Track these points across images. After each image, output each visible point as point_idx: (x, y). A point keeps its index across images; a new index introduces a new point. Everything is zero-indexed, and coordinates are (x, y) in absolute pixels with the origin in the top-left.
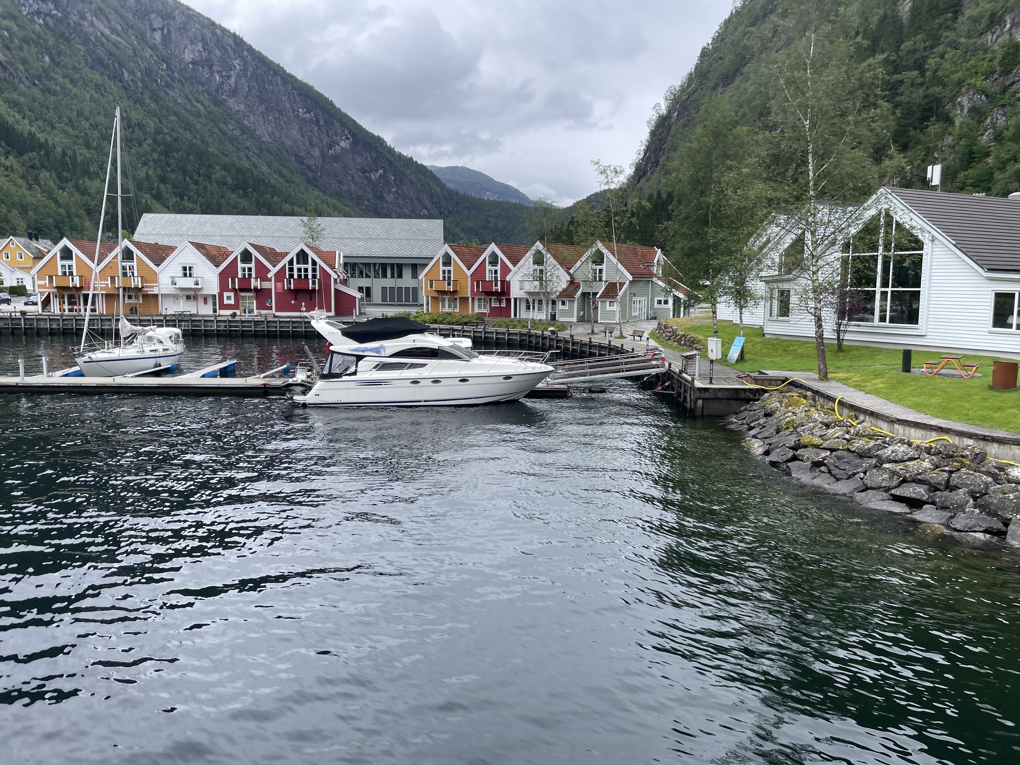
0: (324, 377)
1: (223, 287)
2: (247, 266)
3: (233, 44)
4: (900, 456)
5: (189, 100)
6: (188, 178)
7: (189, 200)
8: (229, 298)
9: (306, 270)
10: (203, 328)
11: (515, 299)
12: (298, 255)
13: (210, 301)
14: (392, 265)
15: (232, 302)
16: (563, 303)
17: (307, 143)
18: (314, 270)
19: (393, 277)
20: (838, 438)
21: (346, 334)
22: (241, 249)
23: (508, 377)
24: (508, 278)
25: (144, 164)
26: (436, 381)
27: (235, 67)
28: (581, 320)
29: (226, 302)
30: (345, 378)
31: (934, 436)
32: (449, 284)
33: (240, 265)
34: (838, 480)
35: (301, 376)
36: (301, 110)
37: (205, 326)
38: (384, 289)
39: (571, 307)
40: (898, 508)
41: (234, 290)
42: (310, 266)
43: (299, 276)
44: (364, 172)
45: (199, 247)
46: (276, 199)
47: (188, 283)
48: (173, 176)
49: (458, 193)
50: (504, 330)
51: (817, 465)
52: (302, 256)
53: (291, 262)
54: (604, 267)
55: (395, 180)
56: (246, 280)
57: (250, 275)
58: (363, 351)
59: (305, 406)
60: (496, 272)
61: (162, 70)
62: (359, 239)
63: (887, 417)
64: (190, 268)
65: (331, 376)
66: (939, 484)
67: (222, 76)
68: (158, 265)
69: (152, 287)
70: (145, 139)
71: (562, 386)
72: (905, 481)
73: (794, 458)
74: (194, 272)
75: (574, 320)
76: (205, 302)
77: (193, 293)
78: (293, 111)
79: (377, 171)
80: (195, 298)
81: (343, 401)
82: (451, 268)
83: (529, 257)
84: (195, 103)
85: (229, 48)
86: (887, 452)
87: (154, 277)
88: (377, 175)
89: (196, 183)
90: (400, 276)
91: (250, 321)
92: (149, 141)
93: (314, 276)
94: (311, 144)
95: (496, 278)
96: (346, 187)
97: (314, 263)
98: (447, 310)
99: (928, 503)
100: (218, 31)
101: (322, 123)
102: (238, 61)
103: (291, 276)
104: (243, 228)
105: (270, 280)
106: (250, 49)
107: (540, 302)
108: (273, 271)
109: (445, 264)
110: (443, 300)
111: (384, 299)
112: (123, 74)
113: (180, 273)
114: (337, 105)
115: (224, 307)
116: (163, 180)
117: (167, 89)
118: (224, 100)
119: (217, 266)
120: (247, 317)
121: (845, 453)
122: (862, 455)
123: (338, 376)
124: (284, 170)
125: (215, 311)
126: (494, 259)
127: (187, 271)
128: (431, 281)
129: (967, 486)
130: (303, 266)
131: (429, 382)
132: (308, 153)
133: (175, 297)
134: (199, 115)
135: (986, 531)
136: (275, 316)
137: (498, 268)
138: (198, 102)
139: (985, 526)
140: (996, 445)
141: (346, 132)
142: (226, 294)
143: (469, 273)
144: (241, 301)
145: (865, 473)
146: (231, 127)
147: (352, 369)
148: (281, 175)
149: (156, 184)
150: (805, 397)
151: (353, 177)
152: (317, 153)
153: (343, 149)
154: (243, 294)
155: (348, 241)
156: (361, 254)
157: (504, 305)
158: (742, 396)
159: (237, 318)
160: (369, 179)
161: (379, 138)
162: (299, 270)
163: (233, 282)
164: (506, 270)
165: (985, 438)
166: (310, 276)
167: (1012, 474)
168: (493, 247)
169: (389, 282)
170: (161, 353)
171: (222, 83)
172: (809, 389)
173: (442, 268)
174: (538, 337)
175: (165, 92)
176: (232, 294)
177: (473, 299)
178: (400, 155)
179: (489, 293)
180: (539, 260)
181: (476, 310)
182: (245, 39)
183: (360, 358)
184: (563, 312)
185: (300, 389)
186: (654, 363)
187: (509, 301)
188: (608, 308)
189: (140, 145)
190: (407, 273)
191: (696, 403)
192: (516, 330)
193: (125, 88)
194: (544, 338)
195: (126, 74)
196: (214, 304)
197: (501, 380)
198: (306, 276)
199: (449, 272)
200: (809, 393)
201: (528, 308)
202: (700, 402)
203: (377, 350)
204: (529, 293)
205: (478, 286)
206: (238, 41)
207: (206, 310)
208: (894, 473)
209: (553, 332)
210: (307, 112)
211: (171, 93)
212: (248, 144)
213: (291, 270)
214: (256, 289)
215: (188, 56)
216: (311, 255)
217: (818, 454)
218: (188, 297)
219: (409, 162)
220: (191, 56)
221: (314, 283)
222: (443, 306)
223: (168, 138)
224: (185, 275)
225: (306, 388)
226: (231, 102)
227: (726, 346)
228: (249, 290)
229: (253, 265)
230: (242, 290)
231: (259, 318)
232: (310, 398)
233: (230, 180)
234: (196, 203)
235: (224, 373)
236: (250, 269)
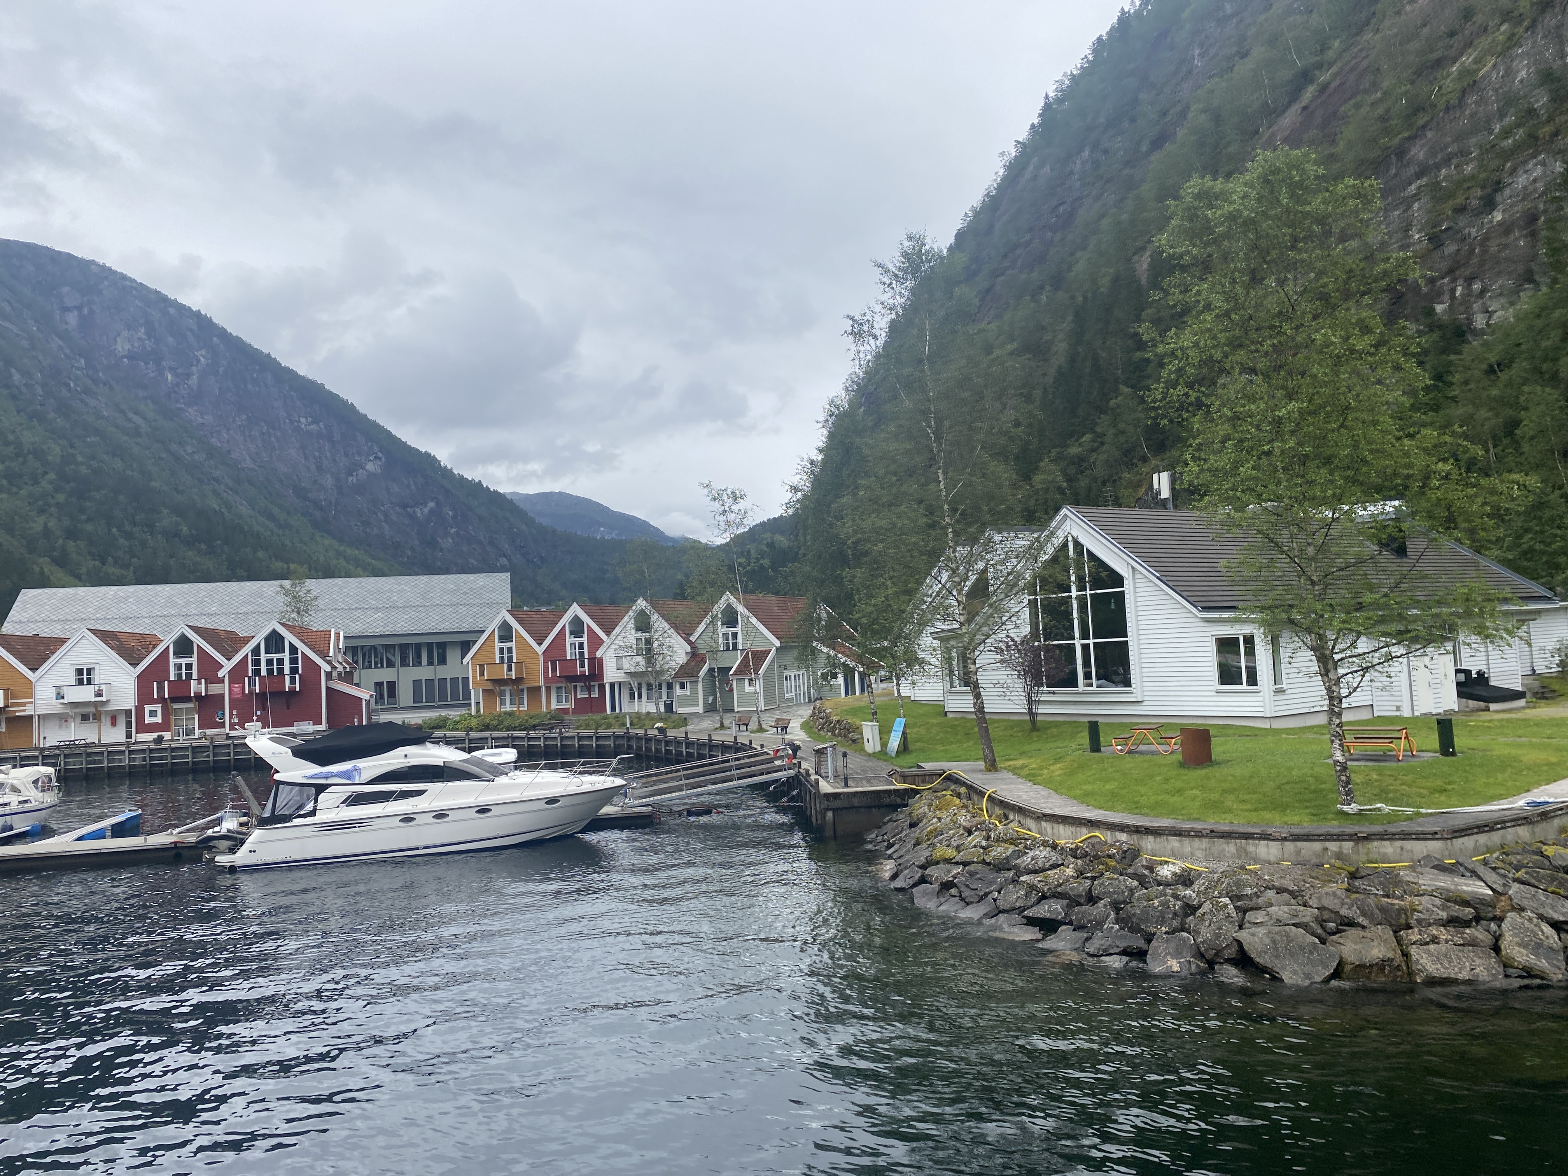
0: (264, 822)
1: (144, 697)
2: (184, 661)
3: (195, 328)
4: (1040, 864)
5: (123, 412)
6: (114, 530)
7: (116, 562)
8: (153, 713)
9: (280, 662)
10: (105, 764)
11: (612, 685)
12: (268, 639)
13: (122, 722)
14: (430, 646)
15: (159, 719)
16: (682, 686)
17: (313, 467)
18: (294, 661)
19: (430, 663)
20: (975, 846)
21: (298, 753)
22: (175, 635)
23: (552, 801)
24: (599, 654)
25: (41, 511)
26: (440, 815)
27: (198, 361)
28: (711, 709)
29: (147, 720)
30: (296, 821)
31: (1084, 833)
32: (510, 669)
33: (173, 660)
34: (968, 904)
35: (230, 824)
36: (303, 420)
37: (109, 761)
38: (417, 683)
39: (694, 692)
40: (1029, 934)
41: (161, 700)
42: (286, 656)
43: (270, 671)
44: (404, 506)
45: (105, 636)
46: (260, 554)
47: (86, 694)
48: (89, 527)
49: (554, 531)
50: (590, 732)
51: (946, 886)
52: (274, 641)
53: (256, 651)
54: (738, 629)
55: (455, 517)
56: (182, 683)
57: (189, 676)
58: (327, 778)
59: (233, 870)
60: (581, 645)
61: (78, 368)
62: (377, 609)
63: (1034, 813)
64: (89, 671)
65: (275, 819)
66: (1080, 896)
67: (176, 375)
68: (34, 669)
69: (24, 704)
70: (46, 473)
71: (644, 809)
72: (1044, 897)
73: (923, 880)
74: (97, 678)
75: (700, 709)
76: (114, 723)
77: (92, 709)
78: (292, 422)
79: (426, 504)
80: (97, 717)
81: (294, 858)
82: (513, 644)
83: (627, 623)
84: (131, 415)
85: (189, 334)
86: (1026, 860)
87: (28, 689)
88: (426, 510)
89: (129, 536)
90: (443, 661)
91: (186, 748)
92: (52, 476)
93: (294, 671)
94: (319, 468)
95: (582, 654)
96: (376, 531)
97: (294, 649)
98: (508, 708)
99: (1066, 924)
100: (172, 311)
101: (337, 437)
102: (203, 352)
103: (257, 672)
104: (188, 603)
105: (222, 681)
106: (223, 334)
107: (650, 687)
108: (228, 665)
109: (502, 639)
110: (502, 694)
111: (417, 698)
112: (10, 376)
113: (72, 679)
114: (362, 410)
115: (143, 728)
116: (72, 534)
117: (84, 396)
118: (180, 409)
119: (135, 665)
120: (182, 740)
121: (979, 867)
122: (1001, 866)
123: (287, 818)
124: (275, 511)
125: (129, 736)
126: (577, 627)
127: (84, 676)
128: (482, 666)
129: (1109, 894)
130: (275, 656)
131: (429, 818)
132: (315, 482)
133: (62, 718)
134: (138, 434)
135: (1124, 953)
136: (228, 737)
137: (585, 639)
138: (135, 413)
139: (1122, 944)
140: (1151, 838)
141: (376, 449)
142: (148, 708)
143: (540, 650)
144: (173, 718)
145: (999, 892)
146: (189, 449)
147: (310, 807)
148: (271, 517)
149: (61, 541)
150: (959, 796)
151: (386, 516)
152: (328, 481)
153: (370, 474)
154: (176, 706)
155: (358, 613)
156: (379, 631)
157: (595, 695)
158: (887, 801)
159: (164, 745)
160: (412, 517)
161: (427, 454)
162: (269, 662)
163: (161, 688)
164: (596, 642)
165: (1137, 830)
166: (287, 671)
167: (1161, 873)
168: (575, 610)
169: (424, 672)
170: (15, 806)
171: (178, 385)
172: (964, 784)
173: (498, 645)
174: (638, 738)
175: (82, 401)
176: (158, 708)
177: (548, 689)
178: (461, 477)
179: (572, 679)
180: (643, 624)
181: (554, 705)
182: (215, 320)
183: (321, 789)
184: (684, 701)
185: (225, 844)
186: (778, 763)
187: (602, 687)
188: (748, 689)
189: (36, 482)
190: (452, 656)
191: (824, 817)
192: (609, 732)
193: (14, 397)
194: (648, 740)
195: (16, 377)
196: (129, 724)
197: (542, 805)
198: (281, 671)
199: (510, 650)
200: (963, 790)
201: (632, 697)
202: (830, 814)
203: (347, 775)
204: (630, 674)
205: (554, 669)
206: (203, 323)
207: (115, 735)
208: (1032, 887)
209: (661, 730)
210: (313, 423)
211: (92, 402)
212: (217, 473)
213: (257, 662)
214: (198, 696)
215: (122, 347)
216: (289, 637)
217: (949, 871)
218: (85, 717)
219: (476, 489)
220: (127, 346)
221: (293, 681)
222: (503, 703)
223: (84, 470)
224: (80, 682)
225: (236, 841)
226: (191, 412)
227: (885, 732)
228: (188, 699)
229: (194, 660)
230: (174, 699)
231: (204, 742)
232: (241, 857)
233: (185, 529)
234: (126, 567)
235: (118, 831)
236: (189, 666)
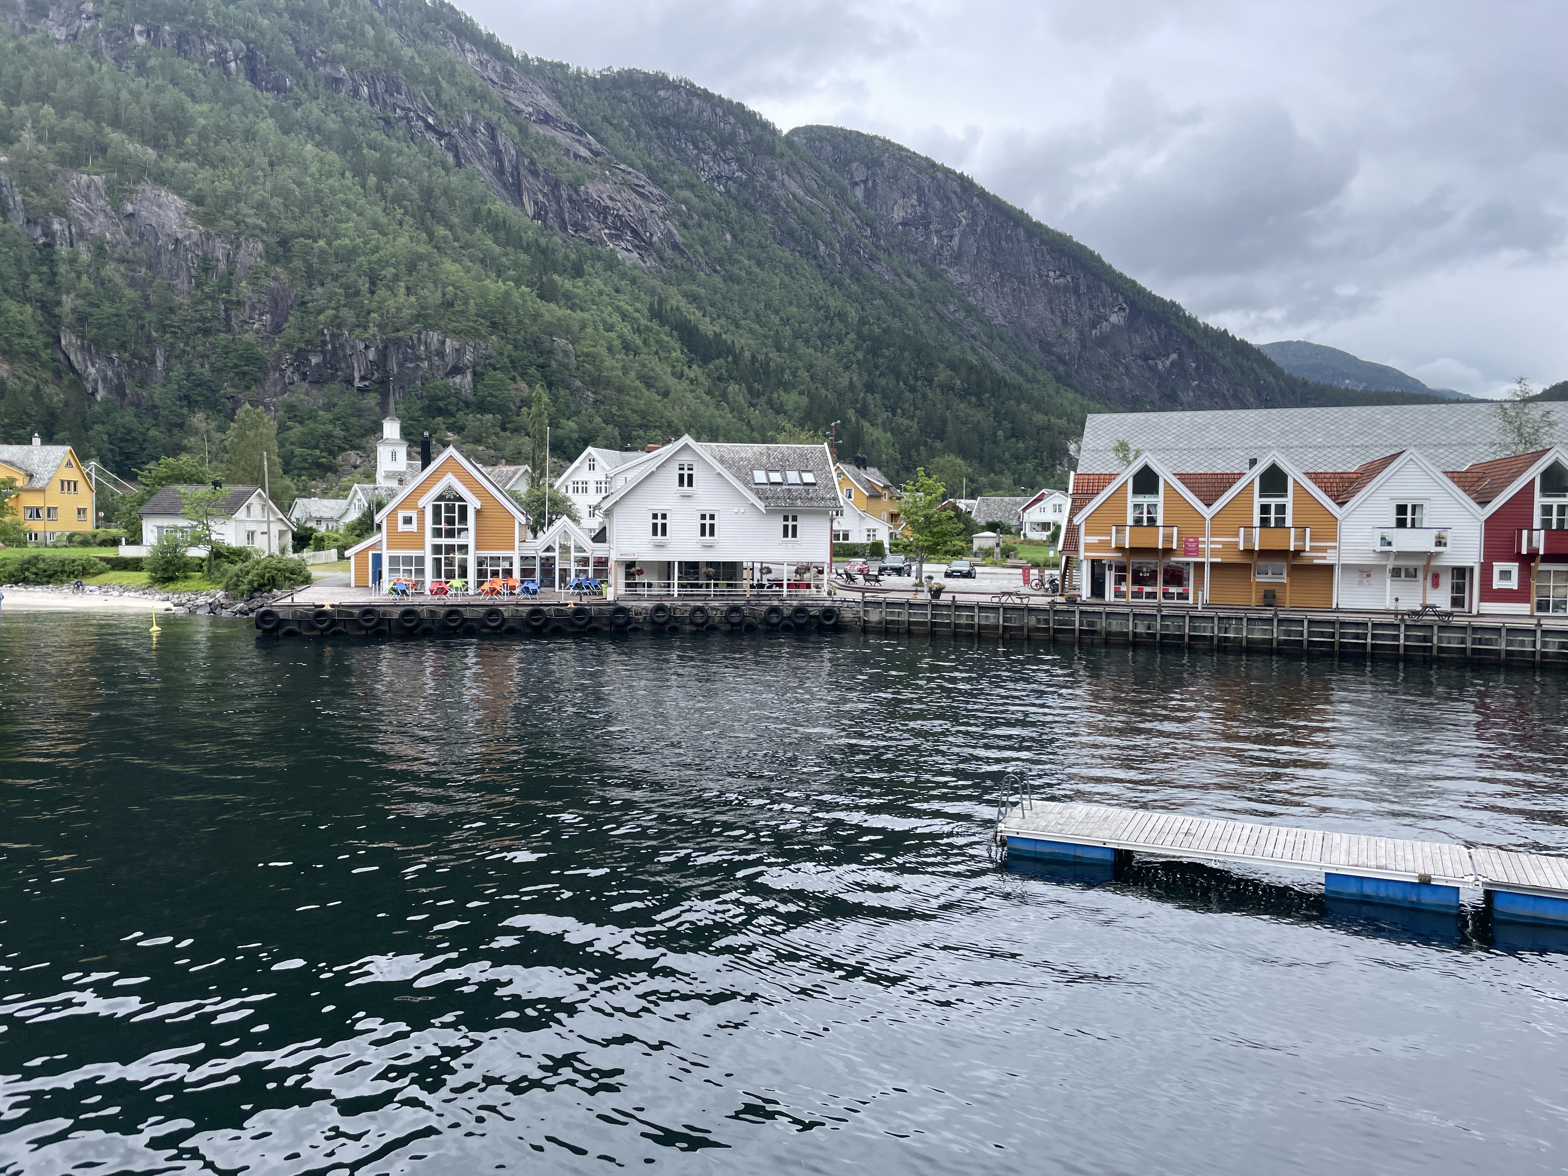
1: (1496, 550)
2: (1556, 502)
3: (959, 190)
5: (898, 275)
6: (901, 384)
7: (903, 414)
8: (1505, 575)
13: (1446, 582)
15: (1513, 584)
17: (1059, 321)
22: (1544, 464)
27: (960, 222)
29: (1497, 584)
33: (1539, 501)
36: (1051, 274)
44: (1146, 359)
47: (1405, 541)
55: (1198, 368)
61: (866, 237)
64: (1414, 509)
67: (941, 238)
68: (1341, 504)
69: (1324, 549)
76: (1435, 583)
78: (1041, 276)
80: (1413, 573)
84: (905, 278)
85: (953, 196)
87: (1330, 529)
88: (1168, 363)
94: (1065, 322)
96: (1116, 384)
101: (1083, 289)
102: (965, 213)
106: (983, 194)
112: (818, 248)
113: (1392, 518)
114: (1106, 259)
117: (871, 263)
118: (943, 270)
119: (1483, 503)
124: (1024, 366)
125: (1458, 603)
127: (1407, 515)
132: (1060, 336)
134: (911, 295)
138: (909, 277)
141: (1121, 299)
142: (1498, 567)
144: (1534, 583)
146: (952, 308)
148: (1020, 372)
151: (1127, 369)
152: (1072, 335)
153: (1113, 326)
154: (1542, 567)
160: (1153, 370)
163: (1533, 540)
171: (942, 247)
175: (869, 267)
176: (1514, 567)
178: (1206, 326)
182: (976, 181)
193: (820, 267)
195: (822, 248)
206: (966, 184)
207: (1433, 601)
210: (1060, 276)
211: (877, 267)
215: (898, 215)
218: (1396, 573)
219: (1222, 338)
220: (902, 214)
223: (877, 330)
224: (1400, 524)
226: (953, 274)
230: (1548, 557)
233: (958, 382)
234: (912, 418)
236: (1562, 510)
